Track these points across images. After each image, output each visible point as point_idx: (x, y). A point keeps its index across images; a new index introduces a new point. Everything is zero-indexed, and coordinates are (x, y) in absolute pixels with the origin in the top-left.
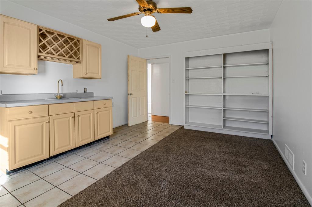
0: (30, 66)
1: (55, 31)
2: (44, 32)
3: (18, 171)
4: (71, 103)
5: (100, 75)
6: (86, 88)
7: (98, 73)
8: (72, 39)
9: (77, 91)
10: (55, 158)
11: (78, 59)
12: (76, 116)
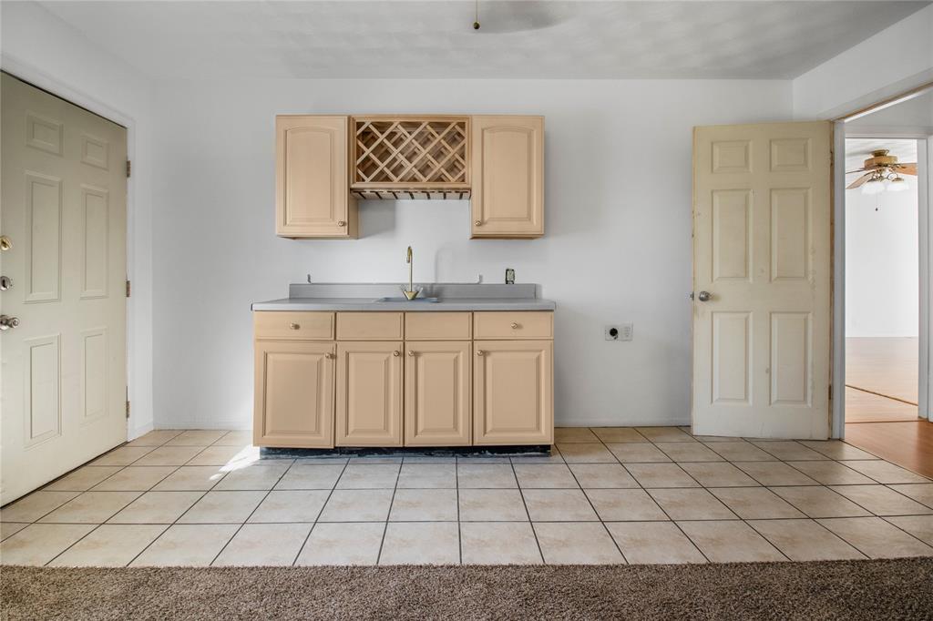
0: (332, 216)
1: (392, 117)
2: (368, 127)
3: (279, 454)
4: (395, 314)
5: (535, 222)
6: (511, 268)
7: (529, 218)
8: (439, 125)
9: (481, 277)
10: (359, 456)
11: (463, 179)
12: (408, 352)
